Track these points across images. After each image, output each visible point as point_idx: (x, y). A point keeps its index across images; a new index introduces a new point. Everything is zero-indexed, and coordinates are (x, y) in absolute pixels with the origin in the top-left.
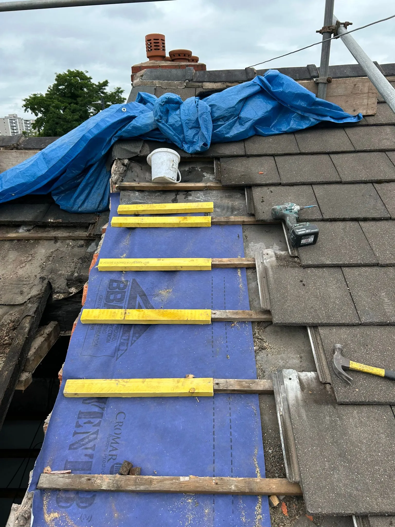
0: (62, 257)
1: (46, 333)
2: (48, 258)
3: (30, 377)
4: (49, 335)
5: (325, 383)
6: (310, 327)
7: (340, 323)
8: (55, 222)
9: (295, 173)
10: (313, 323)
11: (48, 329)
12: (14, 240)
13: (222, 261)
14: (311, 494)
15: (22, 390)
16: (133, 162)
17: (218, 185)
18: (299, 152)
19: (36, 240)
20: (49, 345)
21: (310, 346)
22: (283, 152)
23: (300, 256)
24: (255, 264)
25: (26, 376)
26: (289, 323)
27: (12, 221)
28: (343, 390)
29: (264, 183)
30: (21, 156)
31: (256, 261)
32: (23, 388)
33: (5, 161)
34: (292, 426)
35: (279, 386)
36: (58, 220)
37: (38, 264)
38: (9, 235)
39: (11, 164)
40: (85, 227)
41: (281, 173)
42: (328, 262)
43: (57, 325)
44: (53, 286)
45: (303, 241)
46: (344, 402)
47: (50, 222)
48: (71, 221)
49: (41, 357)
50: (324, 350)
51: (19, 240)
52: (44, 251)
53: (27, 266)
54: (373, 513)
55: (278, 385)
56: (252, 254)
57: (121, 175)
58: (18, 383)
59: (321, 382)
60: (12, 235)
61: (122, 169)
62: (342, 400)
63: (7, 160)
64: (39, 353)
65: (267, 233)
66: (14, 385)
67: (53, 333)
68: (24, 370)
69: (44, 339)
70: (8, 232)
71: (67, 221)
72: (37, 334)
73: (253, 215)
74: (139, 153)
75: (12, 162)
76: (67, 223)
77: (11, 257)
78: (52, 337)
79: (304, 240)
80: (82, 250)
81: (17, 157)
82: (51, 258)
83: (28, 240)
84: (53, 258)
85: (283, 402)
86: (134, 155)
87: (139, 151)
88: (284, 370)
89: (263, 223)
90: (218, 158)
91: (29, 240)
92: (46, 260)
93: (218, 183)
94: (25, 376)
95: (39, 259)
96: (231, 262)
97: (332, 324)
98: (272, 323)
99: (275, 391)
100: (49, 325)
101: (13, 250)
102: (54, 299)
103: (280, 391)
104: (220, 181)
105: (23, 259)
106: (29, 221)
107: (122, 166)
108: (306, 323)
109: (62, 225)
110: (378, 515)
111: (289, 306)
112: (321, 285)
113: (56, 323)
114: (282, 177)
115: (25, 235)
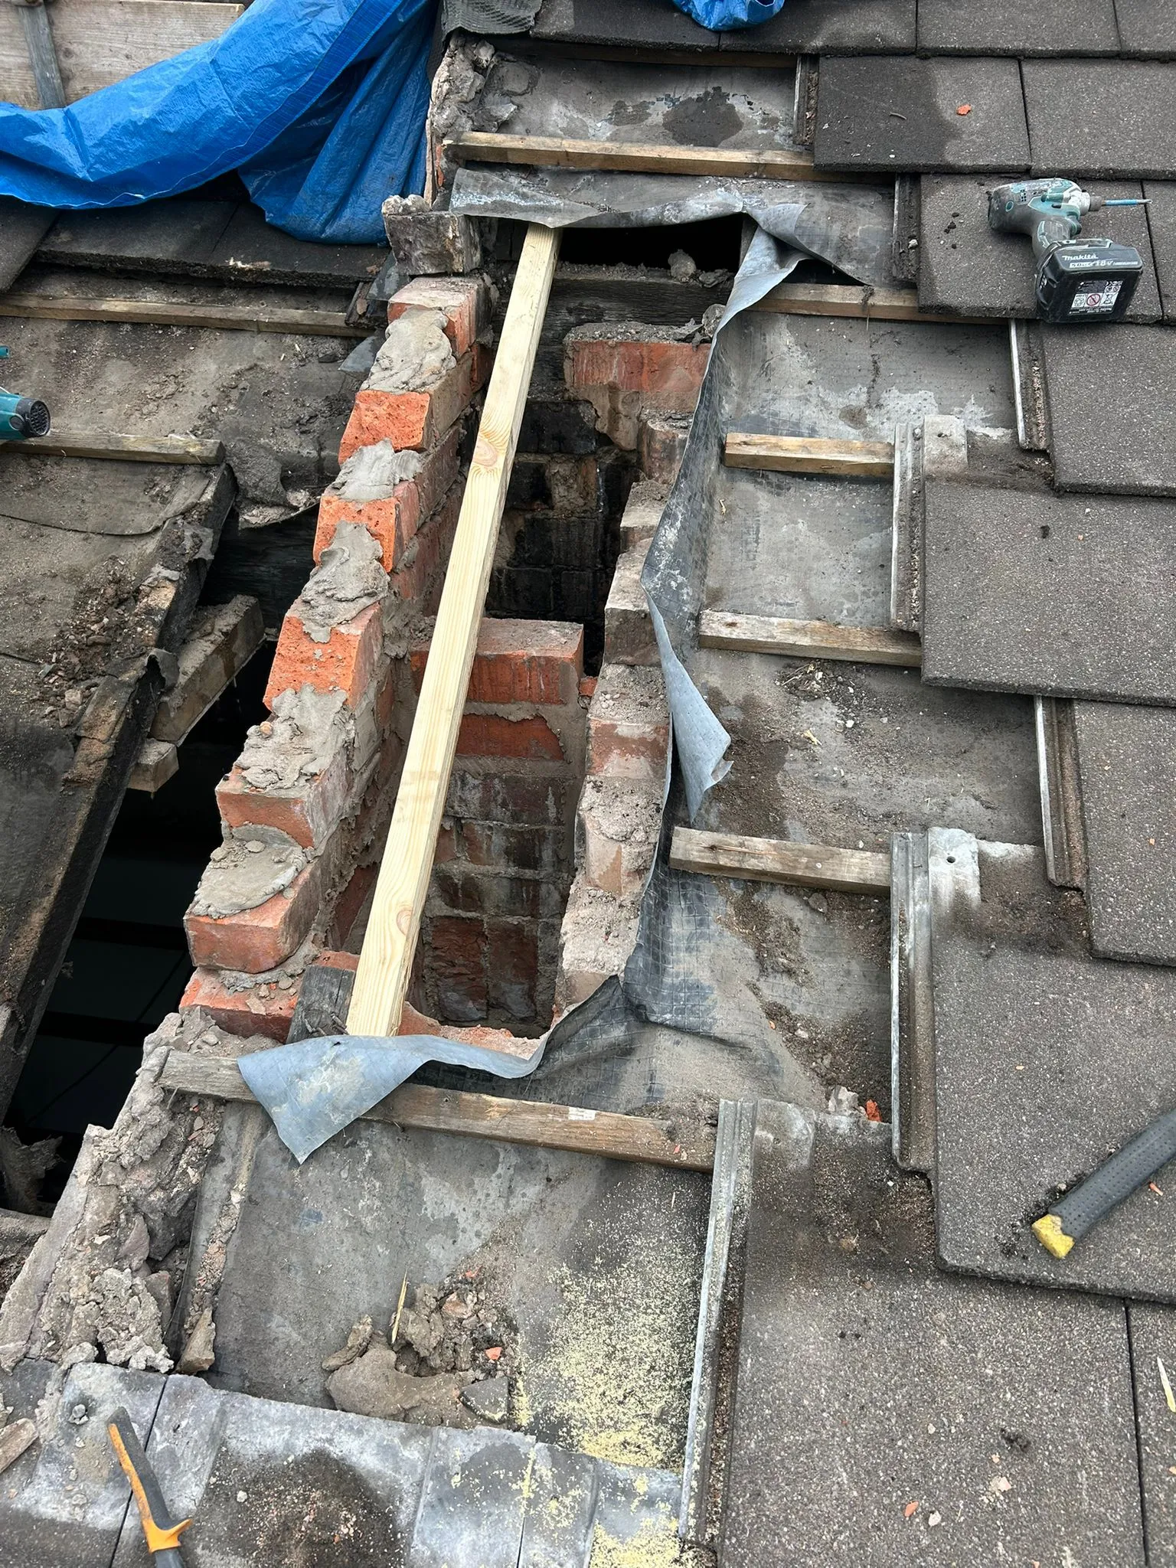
0: (269, 392)
1: (220, 631)
2: (225, 392)
3: (171, 756)
4: (230, 636)
5: (1064, 888)
6: (1047, 700)
7: (1151, 698)
8: (250, 270)
9: (1089, 134)
10: (1061, 691)
11: (228, 618)
12: (123, 323)
13: (781, 448)
14: (959, 1210)
15: (149, 793)
16: (510, 58)
17: (801, 163)
18: (1116, 48)
19: (189, 327)
20: (229, 669)
21: (1036, 761)
22: (1058, 47)
23: (1053, 451)
24: (892, 467)
25: (159, 753)
26: (976, 683)
27: (115, 257)
28: (1119, 916)
29: (969, 163)
30: (140, 19)
31: (897, 455)
32: (150, 787)
33: (90, 37)
34: (933, 1006)
35: (911, 875)
36: (259, 264)
37: (194, 411)
38: (105, 306)
39: (107, 52)
40: (341, 291)
41: (1038, 130)
42: (1152, 481)
43: (253, 608)
44: (242, 479)
45: (1081, 302)
46: (1116, 953)
47: (235, 268)
48: (300, 271)
49: (204, 700)
50: (1079, 779)
51: (139, 323)
52: (213, 367)
53: (163, 412)
54: (1145, 1294)
55: (907, 873)
56: (884, 433)
57: (466, 108)
58: (134, 771)
59: (1050, 883)
60: (116, 305)
61: (471, 80)
62: (1111, 946)
63: (96, 33)
64: (198, 686)
65: (951, 357)
66: (123, 774)
67: (240, 628)
68: (154, 736)
69: (213, 647)
70: (101, 296)
71: (287, 270)
72: (193, 631)
73: (910, 285)
74: (532, 23)
75: (110, 40)
76: (286, 275)
77: (113, 378)
78: (238, 642)
79: (1084, 297)
80: (332, 373)
81: (126, 23)
82: (235, 395)
83: (165, 324)
84: (242, 395)
85: (915, 930)
86: (515, 30)
87: (533, 14)
88: (937, 829)
89: (943, 319)
90: (813, 59)
91: (168, 326)
92: (219, 398)
93: (801, 153)
94: (157, 752)
95: (199, 394)
96: (810, 452)
97: (1124, 697)
98: (920, 675)
99: (894, 890)
100: (230, 606)
101: (119, 357)
102: (241, 526)
103: (911, 891)
104: (809, 149)
105: (148, 389)
106: (168, 261)
107: (471, 74)
108: (1036, 687)
109: (271, 281)
110: (1161, 1303)
111: (987, 624)
112: (1110, 561)
113: (253, 600)
114: (1037, 144)
115: (155, 309)
